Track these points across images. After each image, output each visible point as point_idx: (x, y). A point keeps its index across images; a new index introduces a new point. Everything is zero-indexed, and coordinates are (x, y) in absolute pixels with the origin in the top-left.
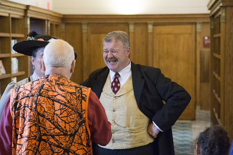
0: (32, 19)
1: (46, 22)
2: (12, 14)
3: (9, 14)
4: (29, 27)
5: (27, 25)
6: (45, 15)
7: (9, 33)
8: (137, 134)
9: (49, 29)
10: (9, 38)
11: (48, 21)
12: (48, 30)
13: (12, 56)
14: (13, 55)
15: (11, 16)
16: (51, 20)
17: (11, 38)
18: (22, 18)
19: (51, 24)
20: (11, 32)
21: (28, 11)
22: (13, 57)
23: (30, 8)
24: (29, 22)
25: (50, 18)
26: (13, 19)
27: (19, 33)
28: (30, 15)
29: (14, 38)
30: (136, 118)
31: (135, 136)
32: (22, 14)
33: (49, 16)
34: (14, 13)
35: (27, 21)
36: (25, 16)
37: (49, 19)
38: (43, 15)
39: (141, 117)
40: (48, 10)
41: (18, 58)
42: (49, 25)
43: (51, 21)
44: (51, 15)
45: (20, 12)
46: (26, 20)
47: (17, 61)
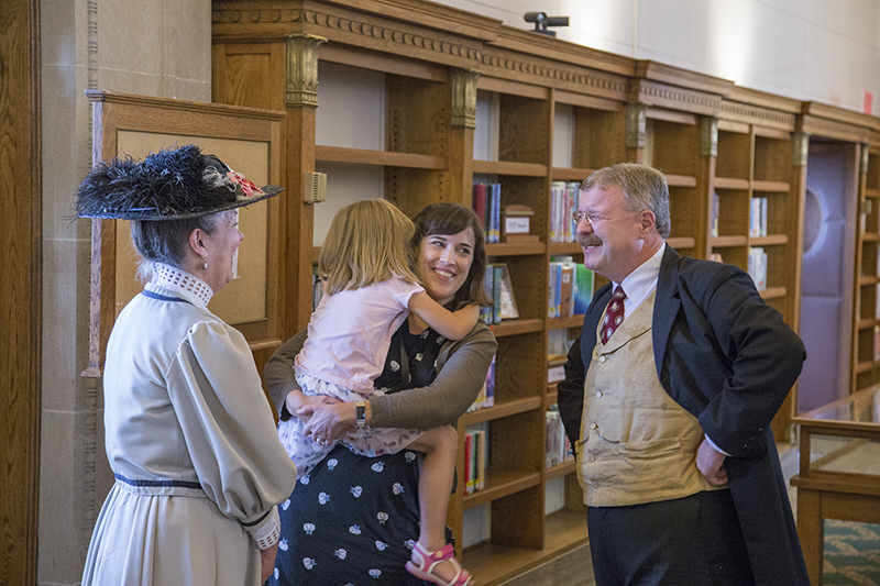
0: (815, 141)
1: (858, 147)
2: (758, 126)
3: (751, 126)
4: (804, 162)
5: (800, 159)
6: (853, 128)
7: (748, 179)
8: (652, 462)
9: (865, 169)
10: (745, 192)
11: (863, 145)
12: (861, 173)
13: (750, 243)
14: (756, 239)
15: (756, 131)
16: (873, 143)
17: (751, 193)
18: (788, 137)
19: (870, 156)
20: (752, 177)
21: (806, 118)
22: (753, 246)
23: (813, 111)
24: (805, 150)
25: (871, 139)
26: (760, 140)
27: (775, 180)
28: (809, 128)
29: (757, 194)
30: (650, 415)
31: (648, 468)
32: (788, 127)
33: (868, 131)
34: (765, 122)
35: (801, 146)
36: (796, 133)
37: (866, 140)
38: (849, 127)
39: (668, 412)
40: (867, 116)
41: (767, 248)
42: (866, 158)
43: (872, 147)
44: (872, 129)
45: (783, 120)
46: (797, 143)
47: (765, 256)
